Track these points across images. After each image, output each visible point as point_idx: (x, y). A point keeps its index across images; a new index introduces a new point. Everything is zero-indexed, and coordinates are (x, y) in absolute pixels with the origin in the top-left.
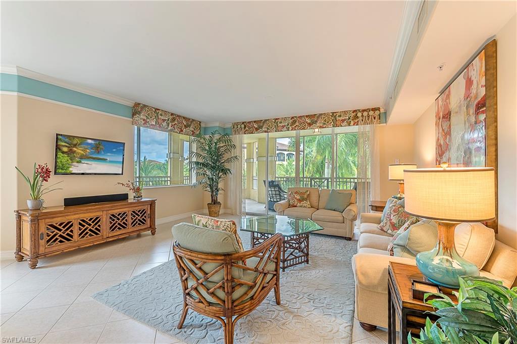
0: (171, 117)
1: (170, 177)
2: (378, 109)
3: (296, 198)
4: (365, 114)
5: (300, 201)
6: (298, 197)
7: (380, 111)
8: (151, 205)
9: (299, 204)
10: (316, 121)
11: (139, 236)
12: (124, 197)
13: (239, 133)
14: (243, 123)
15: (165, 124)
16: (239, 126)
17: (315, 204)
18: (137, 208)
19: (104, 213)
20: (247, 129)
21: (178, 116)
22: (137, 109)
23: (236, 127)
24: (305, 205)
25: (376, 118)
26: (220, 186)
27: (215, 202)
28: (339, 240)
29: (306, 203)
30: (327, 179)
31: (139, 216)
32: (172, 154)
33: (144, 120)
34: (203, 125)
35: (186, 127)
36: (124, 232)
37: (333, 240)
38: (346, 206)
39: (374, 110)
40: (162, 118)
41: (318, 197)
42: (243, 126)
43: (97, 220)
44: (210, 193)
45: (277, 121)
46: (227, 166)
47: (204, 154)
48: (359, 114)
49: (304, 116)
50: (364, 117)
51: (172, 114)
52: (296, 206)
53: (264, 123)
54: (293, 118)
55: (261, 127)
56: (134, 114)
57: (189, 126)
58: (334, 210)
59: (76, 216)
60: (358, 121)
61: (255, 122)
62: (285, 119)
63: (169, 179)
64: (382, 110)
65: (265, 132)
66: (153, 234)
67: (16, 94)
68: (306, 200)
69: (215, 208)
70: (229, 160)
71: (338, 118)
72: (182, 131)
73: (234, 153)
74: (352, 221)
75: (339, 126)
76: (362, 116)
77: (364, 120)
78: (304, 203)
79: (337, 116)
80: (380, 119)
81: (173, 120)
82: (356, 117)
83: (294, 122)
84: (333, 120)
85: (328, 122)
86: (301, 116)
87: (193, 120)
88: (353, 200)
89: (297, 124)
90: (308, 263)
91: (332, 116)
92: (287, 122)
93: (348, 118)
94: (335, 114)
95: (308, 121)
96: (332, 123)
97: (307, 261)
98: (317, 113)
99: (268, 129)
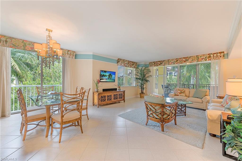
0: (128, 62)
1: (124, 83)
2: (223, 52)
3: (178, 92)
4: (215, 55)
5: (180, 93)
6: (179, 92)
7: (224, 53)
8: (124, 92)
9: (180, 94)
10: (188, 60)
11: (119, 102)
12: (116, 89)
13: (152, 66)
14: (154, 62)
15: (126, 65)
16: (152, 64)
17: (188, 95)
18: (120, 93)
19: (112, 94)
20: (155, 64)
21: (130, 61)
22: (118, 61)
23: (151, 64)
24: (183, 95)
25: (222, 57)
26: (144, 87)
27: (142, 93)
28: (200, 110)
29: (184, 94)
30: (193, 85)
31: (121, 96)
32: (125, 75)
33: (121, 64)
34: (138, 64)
35: (132, 65)
36: (117, 100)
37: (197, 110)
38: (203, 96)
39: (220, 53)
40: (126, 63)
41: (189, 92)
42: (154, 63)
43: (111, 96)
44: (141, 89)
45: (169, 61)
46: (148, 79)
47: (139, 74)
48: (212, 56)
49: (182, 58)
50: (215, 57)
51: (128, 61)
52: (178, 95)
53: (163, 62)
54: (176, 59)
55: (162, 63)
56: (118, 62)
57: (133, 65)
58: (197, 98)
60: (211, 59)
61: (159, 61)
62: (173, 60)
63: (124, 84)
64: (225, 53)
65: (164, 65)
66: (124, 102)
67: (92, 60)
68: (183, 93)
69: (142, 95)
70: (148, 77)
71: (199, 58)
72: (131, 67)
73: (151, 74)
74: (207, 103)
75: (200, 61)
76: (214, 56)
77: (214, 58)
78: (182, 94)
79: (199, 57)
80: (224, 57)
81: (129, 63)
82: (210, 57)
83: (177, 61)
84: (197, 59)
85: (194, 60)
86: (180, 58)
87: (135, 62)
88: (207, 93)
89: (178, 61)
90: (185, 116)
91: (196, 57)
92: (174, 61)
93: (205, 57)
94: (198, 56)
95: (184, 60)
96: (197, 60)
97: (185, 115)
98: (189, 56)
99: (165, 64)
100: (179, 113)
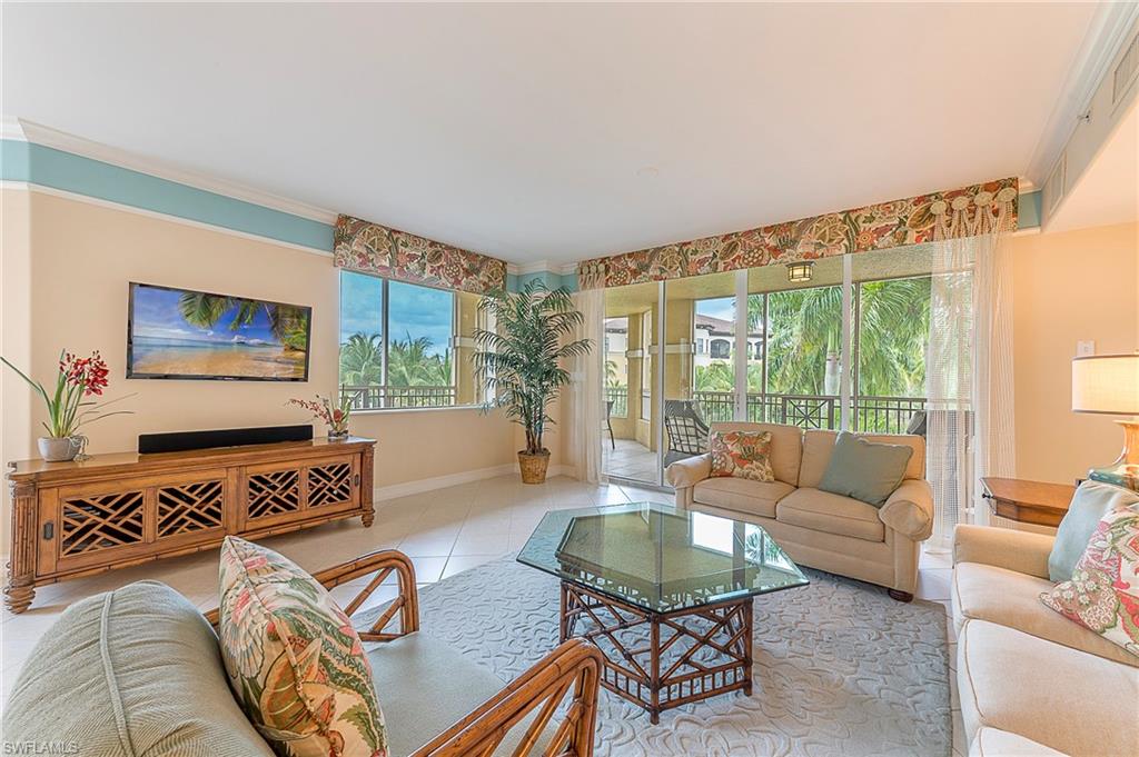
0: (430, 250)
2: (1012, 183)
3: (729, 453)
4: (961, 203)
5: (741, 460)
6: (737, 450)
7: (1016, 187)
8: (362, 454)
9: (738, 469)
10: (795, 242)
12: (302, 434)
13: (593, 286)
14: (603, 261)
15: (413, 266)
16: (593, 269)
17: (788, 471)
18: (324, 461)
19: (231, 474)
20: (612, 273)
21: (451, 249)
22: (345, 230)
23: (585, 270)
24: (757, 473)
25: (1003, 213)
27: (535, 449)
29: (762, 469)
31: (330, 480)
32: (458, 339)
33: (360, 255)
34: (510, 270)
35: (468, 273)
36: (286, 519)
38: (890, 486)
39: (994, 187)
40: (408, 251)
41: (798, 451)
42: (602, 267)
43: (212, 490)
44: (524, 428)
45: (685, 249)
46: (559, 363)
47: (507, 336)
48: (939, 207)
49: (758, 230)
50: (956, 215)
51: (433, 244)
52: (729, 475)
53: (652, 256)
54: (727, 237)
55: (644, 268)
56: (337, 242)
57: (477, 271)
58: (850, 496)
59: (152, 481)
60: (933, 229)
61: (630, 255)
62: (707, 242)
63: (453, 392)
64: (1026, 186)
65: (657, 278)
66: (367, 524)
67: (24, 186)
68: (760, 458)
69: (536, 464)
70: (566, 351)
71: (862, 226)
72: (459, 282)
73: (579, 332)
74: (914, 541)
75: (866, 249)
76: (950, 211)
77: (955, 223)
78: (753, 468)
79: (862, 219)
80: (1015, 213)
81: (436, 256)
82: (927, 216)
83: (732, 248)
84: (846, 233)
85: (831, 240)
86: (750, 231)
87: (487, 258)
88: (912, 470)
89: (740, 252)
90: (748, 694)
91: (844, 222)
92: (712, 249)
93: (896, 221)
94: (853, 216)
95: (772, 241)
96: (846, 242)
97: (746, 686)
98: (799, 216)
99: (662, 270)
100: (690, 677)
